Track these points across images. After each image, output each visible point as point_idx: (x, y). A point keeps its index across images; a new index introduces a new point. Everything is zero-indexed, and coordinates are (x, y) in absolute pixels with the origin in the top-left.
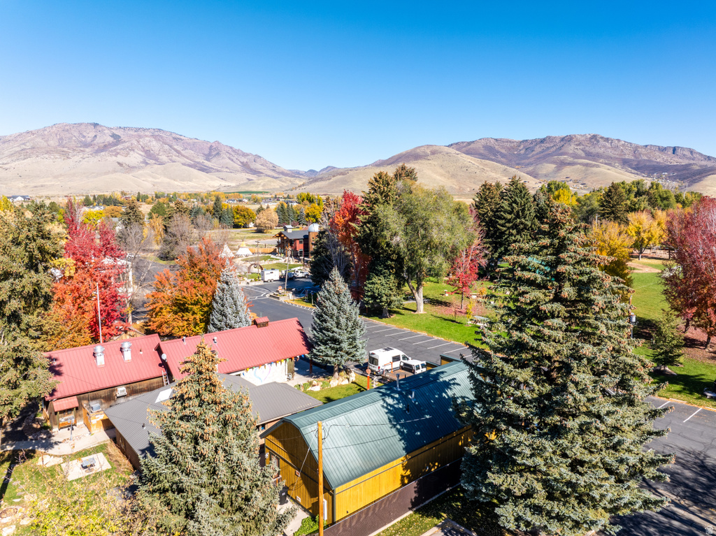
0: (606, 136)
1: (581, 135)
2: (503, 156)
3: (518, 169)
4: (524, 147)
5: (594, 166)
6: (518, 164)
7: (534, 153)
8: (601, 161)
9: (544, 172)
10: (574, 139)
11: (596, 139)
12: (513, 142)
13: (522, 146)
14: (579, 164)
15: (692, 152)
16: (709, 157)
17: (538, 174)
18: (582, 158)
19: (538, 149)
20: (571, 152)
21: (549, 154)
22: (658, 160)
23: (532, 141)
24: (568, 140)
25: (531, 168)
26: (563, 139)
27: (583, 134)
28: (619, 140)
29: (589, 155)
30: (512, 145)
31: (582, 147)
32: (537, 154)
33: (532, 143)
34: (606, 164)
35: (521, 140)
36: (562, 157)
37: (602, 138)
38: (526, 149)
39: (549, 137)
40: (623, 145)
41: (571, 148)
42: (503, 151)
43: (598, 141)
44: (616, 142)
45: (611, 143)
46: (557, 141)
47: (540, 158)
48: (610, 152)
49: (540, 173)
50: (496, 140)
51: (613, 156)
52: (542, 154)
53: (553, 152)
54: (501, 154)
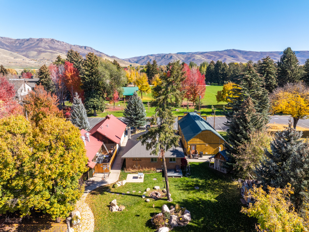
0: (58, 40)
1: (46, 39)
2: (8, 46)
3: (17, 53)
4: (18, 43)
5: (55, 53)
6: (17, 51)
7: (24, 46)
8: (57, 51)
9: (32, 55)
10: (44, 40)
11: (53, 41)
12: (12, 40)
13: (17, 42)
14: (48, 52)
15: (91, 49)
16: (97, 51)
17: (29, 56)
18: (49, 49)
19: (26, 44)
20: (43, 46)
21: (32, 47)
22: (80, 51)
23: (22, 40)
24: (40, 40)
25: (24, 53)
26: (38, 40)
27: (47, 38)
28: (63, 42)
29: (51, 48)
30: (12, 41)
31: (47, 44)
32: (26, 46)
33: (22, 41)
34: (60, 52)
35: (16, 39)
36: (40, 49)
37: (56, 41)
38: (20, 44)
39: (31, 39)
40: (65, 44)
41: (43, 44)
42: (7, 44)
43: (55, 42)
44: (62, 43)
45: (60, 43)
46: (35, 41)
47: (28, 48)
48: (60, 47)
49: (30, 56)
50: (2, 38)
51: (62, 49)
52: (28, 47)
53: (34, 46)
54: (6, 45)
